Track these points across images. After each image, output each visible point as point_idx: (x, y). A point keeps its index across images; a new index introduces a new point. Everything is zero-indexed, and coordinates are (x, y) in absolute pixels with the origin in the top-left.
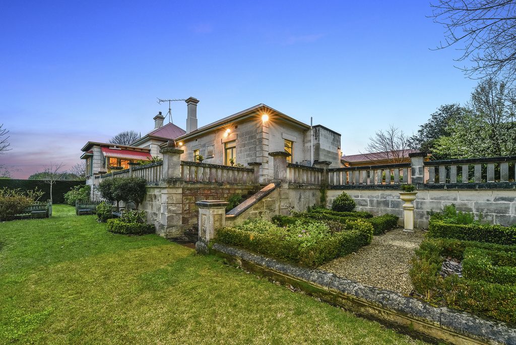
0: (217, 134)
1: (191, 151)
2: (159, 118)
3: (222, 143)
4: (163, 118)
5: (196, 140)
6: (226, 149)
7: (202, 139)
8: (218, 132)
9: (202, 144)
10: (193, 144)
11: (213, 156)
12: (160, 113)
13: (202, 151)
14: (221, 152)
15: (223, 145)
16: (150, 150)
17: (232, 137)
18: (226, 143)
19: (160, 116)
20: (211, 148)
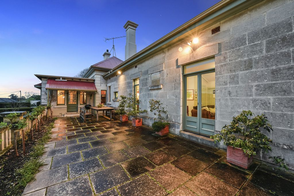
0: (167, 54)
1: (129, 81)
2: (107, 54)
3: (178, 67)
4: (109, 55)
5: (136, 67)
6: (185, 76)
7: (143, 64)
8: (168, 50)
9: (143, 70)
10: (133, 71)
11: (161, 87)
12: (108, 51)
13: (143, 80)
14: (175, 81)
15: (181, 69)
16: (94, 80)
17: (203, 51)
18: (184, 66)
19: (107, 52)
20: (157, 76)
